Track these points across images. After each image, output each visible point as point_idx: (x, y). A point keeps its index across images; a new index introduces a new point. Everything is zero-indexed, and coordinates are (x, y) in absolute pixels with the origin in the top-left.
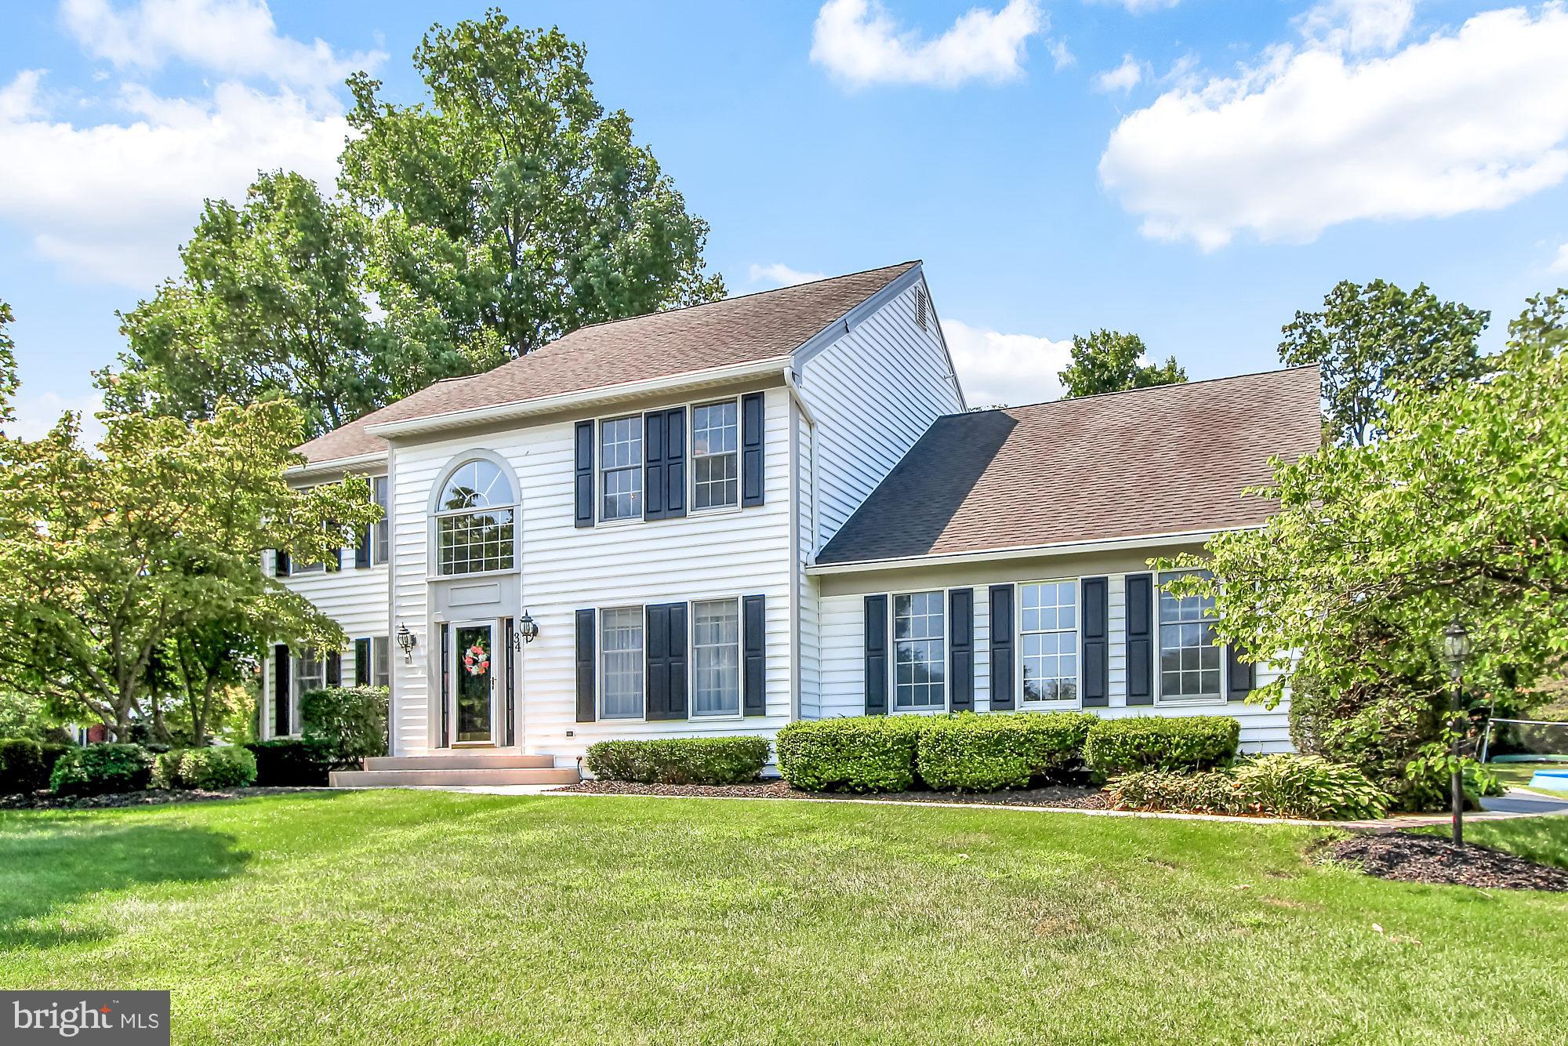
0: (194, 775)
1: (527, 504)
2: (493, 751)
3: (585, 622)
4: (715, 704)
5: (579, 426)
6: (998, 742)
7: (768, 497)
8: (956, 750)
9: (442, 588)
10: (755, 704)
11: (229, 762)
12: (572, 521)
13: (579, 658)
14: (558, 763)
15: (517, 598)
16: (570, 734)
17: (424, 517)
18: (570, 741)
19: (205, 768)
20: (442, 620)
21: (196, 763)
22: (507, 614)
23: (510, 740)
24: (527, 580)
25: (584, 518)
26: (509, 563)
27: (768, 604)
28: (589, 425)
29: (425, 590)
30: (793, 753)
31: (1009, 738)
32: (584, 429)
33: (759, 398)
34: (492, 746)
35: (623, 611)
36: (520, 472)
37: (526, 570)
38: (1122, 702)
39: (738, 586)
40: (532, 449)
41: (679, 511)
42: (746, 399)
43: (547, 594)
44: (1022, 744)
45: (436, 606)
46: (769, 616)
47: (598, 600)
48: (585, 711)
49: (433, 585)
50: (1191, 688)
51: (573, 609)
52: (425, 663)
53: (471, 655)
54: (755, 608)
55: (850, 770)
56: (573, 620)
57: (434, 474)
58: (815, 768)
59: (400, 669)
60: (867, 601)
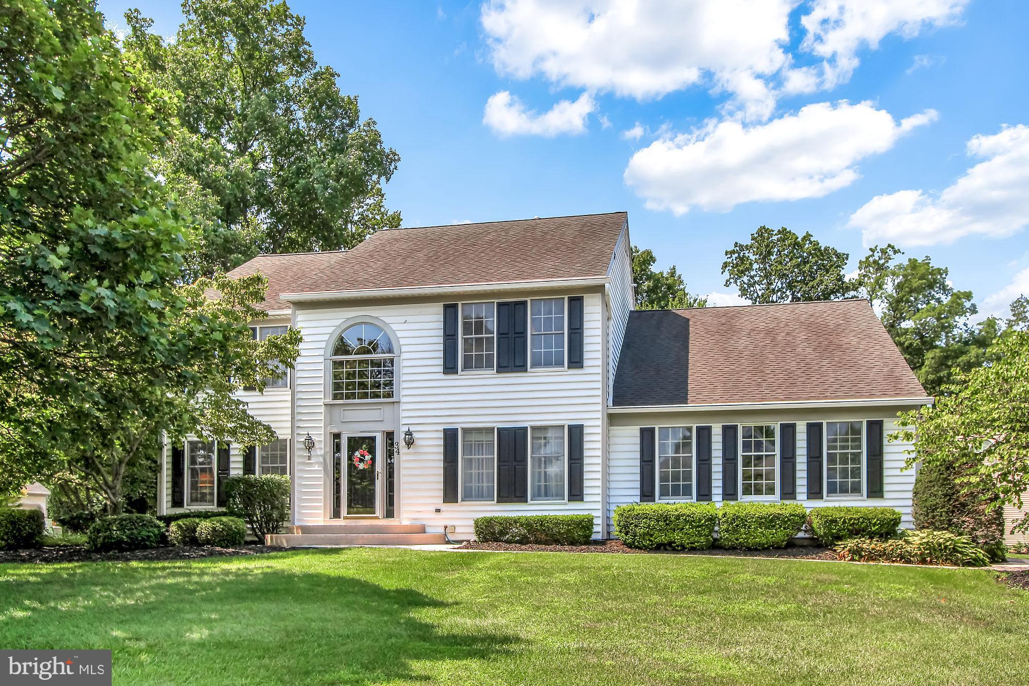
0: (212, 536)
1: (404, 356)
2: (378, 520)
3: (450, 437)
4: (544, 493)
5: (446, 307)
6: (772, 521)
7: (586, 363)
8: (746, 525)
9: (336, 411)
10: (576, 493)
11: (236, 528)
12: (441, 369)
13: (446, 460)
14: (427, 530)
15: (396, 419)
16: (438, 511)
17: (321, 359)
18: (438, 515)
19: (221, 532)
20: (336, 431)
21: (214, 529)
22: (389, 429)
23: (390, 514)
24: (403, 407)
25: (450, 367)
26: (389, 395)
27: (586, 431)
28: (455, 306)
29: (322, 410)
30: (636, 526)
31: (778, 518)
32: (450, 311)
33: (580, 300)
34: (377, 518)
35: (479, 430)
36: (399, 334)
37: (403, 400)
38: (805, 497)
39: (566, 418)
40: (409, 319)
41: (522, 368)
42: (571, 300)
43: (420, 417)
44: (786, 522)
45: (329, 421)
46: (586, 438)
47: (461, 422)
48: (450, 494)
49: (329, 407)
50: (844, 491)
51: (441, 428)
52: (321, 460)
53: (359, 456)
54: (576, 434)
55: (677, 537)
56: (441, 435)
57: (330, 330)
58: (652, 536)
59: (300, 463)
60: (642, 431)
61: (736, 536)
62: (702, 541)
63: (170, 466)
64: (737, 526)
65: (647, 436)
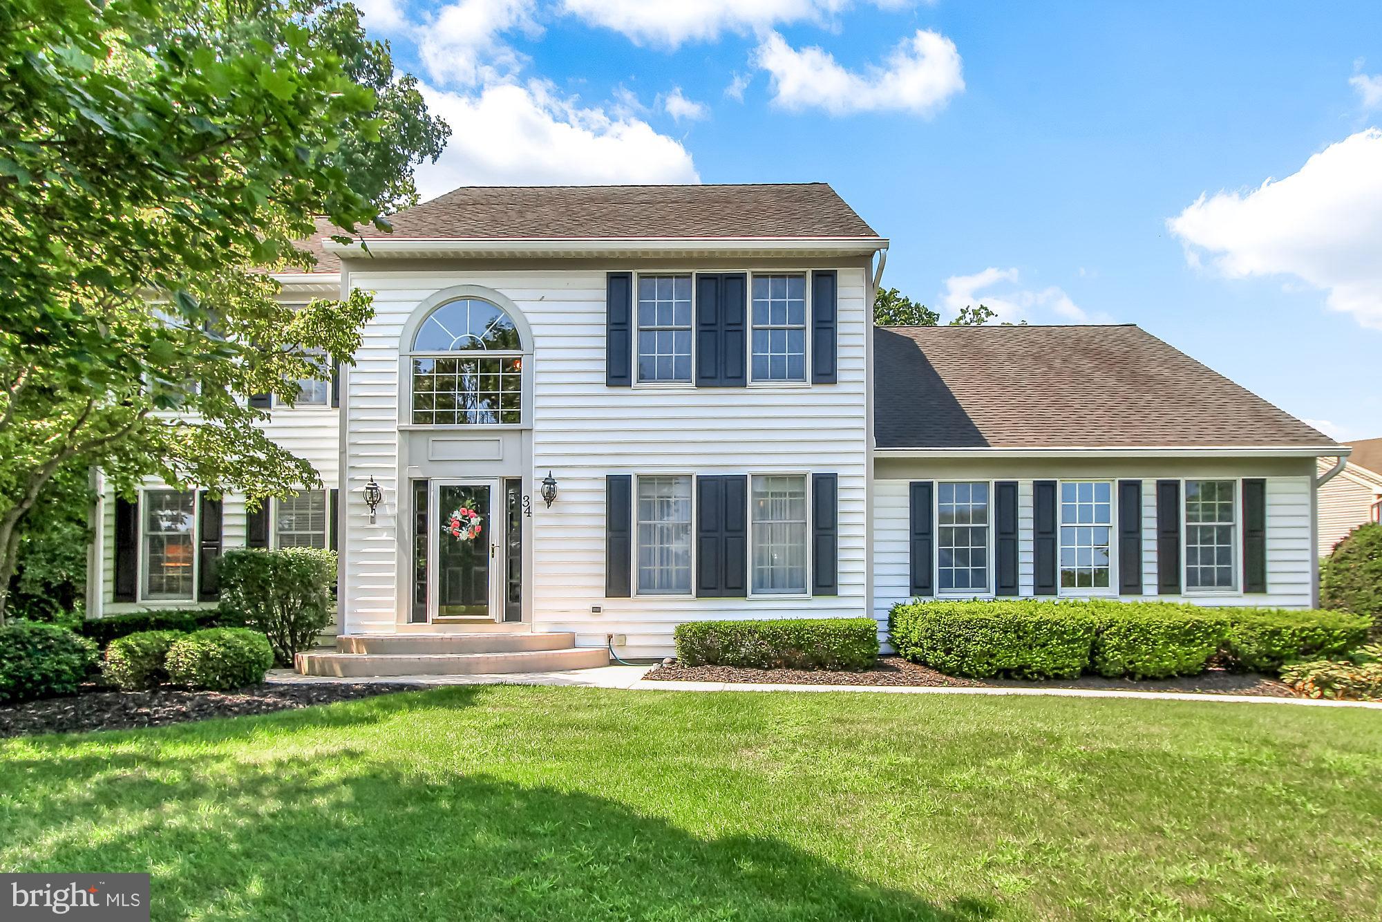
1: (539, 354)
2: (491, 626)
3: (618, 488)
5: (612, 278)
7: (841, 376)
9: (420, 441)
10: (826, 583)
12: (603, 378)
13: (610, 527)
14: (579, 641)
15: (525, 457)
16: (596, 610)
17: (394, 355)
18: (596, 618)
20: (419, 475)
22: (513, 474)
23: (513, 614)
24: (537, 438)
25: (618, 375)
26: (516, 418)
27: (841, 483)
28: (627, 277)
29: (396, 439)
30: (968, 640)
32: (618, 286)
33: (832, 276)
34: (491, 621)
35: (668, 480)
36: (531, 318)
37: (538, 426)
38: (1154, 590)
39: (808, 464)
40: (548, 294)
41: (738, 380)
42: (817, 275)
43: (567, 455)
45: (409, 459)
46: (841, 495)
47: (635, 465)
48: (618, 584)
49: (407, 435)
50: (1208, 582)
51: (603, 474)
52: (393, 523)
53: (460, 518)
54: (825, 486)
55: (1037, 658)
56: (603, 486)
57: (411, 307)
58: (992, 656)
59: (353, 529)
60: (913, 486)
61: (1131, 657)
62: (1074, 665)
63: (111, 532)
64: (1135, 640)
65: (921, 495)
